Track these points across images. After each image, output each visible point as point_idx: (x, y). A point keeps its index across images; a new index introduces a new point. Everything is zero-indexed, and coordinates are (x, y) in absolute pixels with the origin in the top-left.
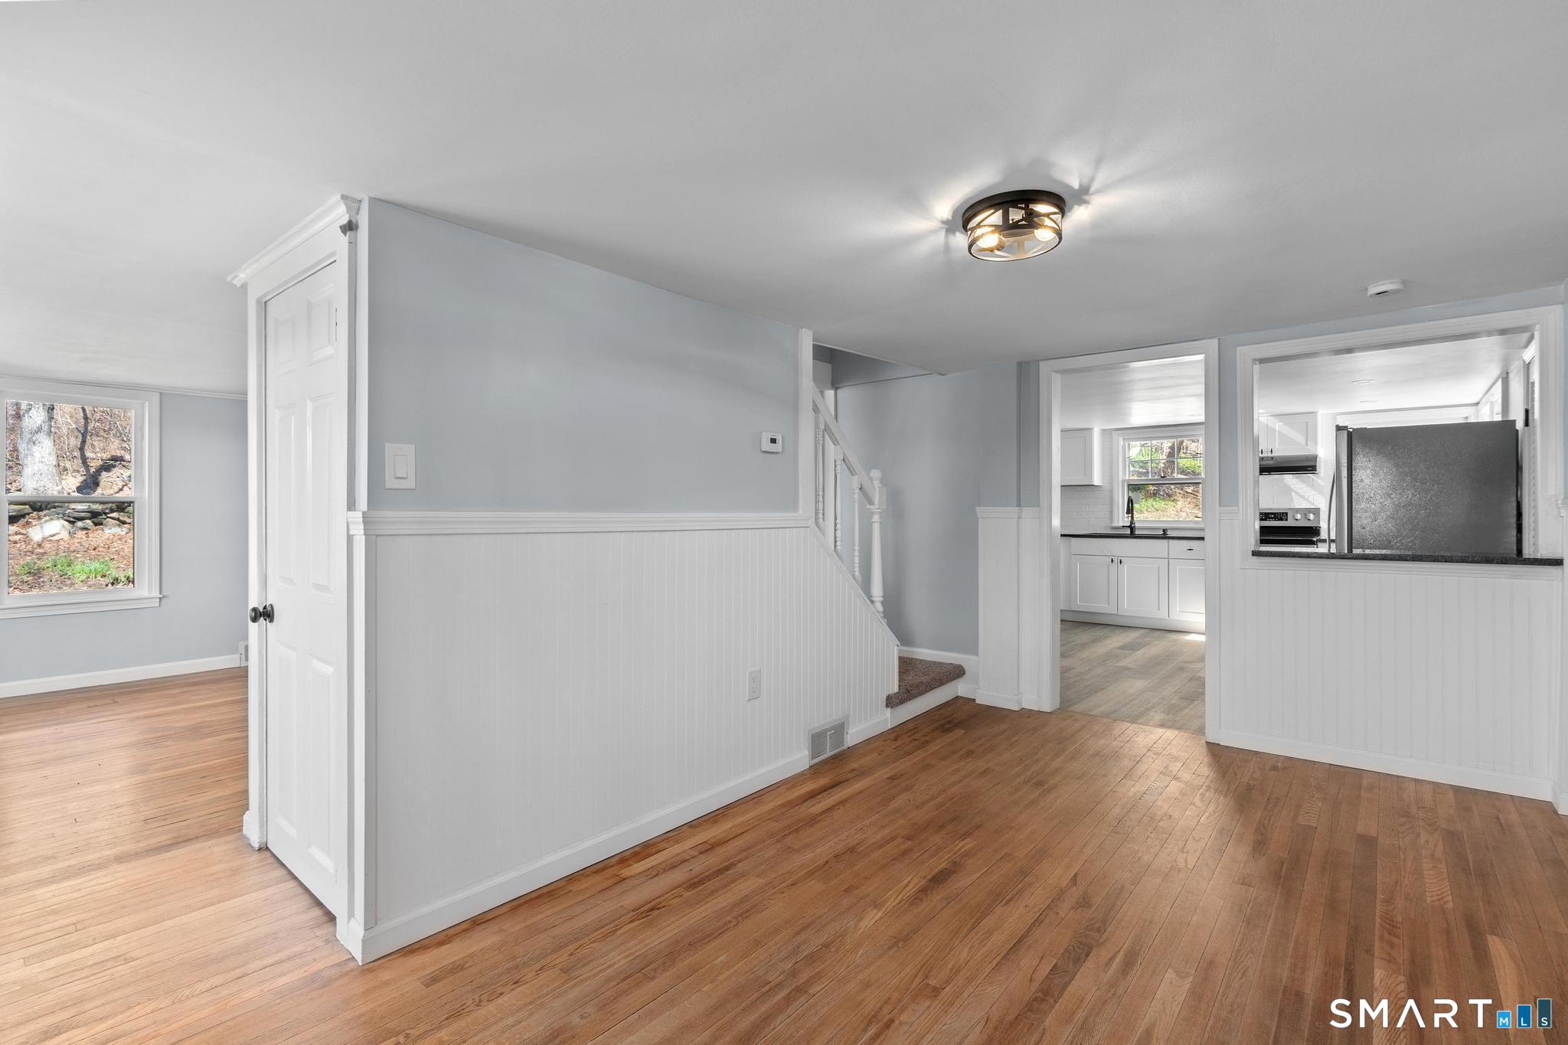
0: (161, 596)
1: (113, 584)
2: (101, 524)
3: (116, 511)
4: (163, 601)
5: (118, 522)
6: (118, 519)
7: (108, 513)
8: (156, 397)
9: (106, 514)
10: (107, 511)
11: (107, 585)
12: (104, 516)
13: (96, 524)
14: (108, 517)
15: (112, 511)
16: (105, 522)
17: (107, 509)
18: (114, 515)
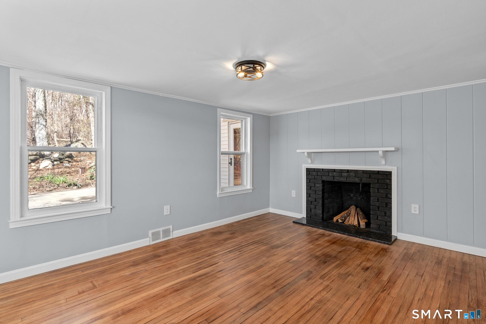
0: (112, 207)
1: (69, 186)
2: (62, 162)
3: (67, 158)
4: (113, 210)
5: (68, 162)
6: (68, 161)
7: (65, 159)
8: (109, 89)
9: (64, 159)
10: (64, 158)
11: (67, 187)
12: (63, 160)
13: (61, 163)
14: (65, 160)
15: (66, 158)
16: (64, 162)
17: (64, 157)
18: (67, 159)
